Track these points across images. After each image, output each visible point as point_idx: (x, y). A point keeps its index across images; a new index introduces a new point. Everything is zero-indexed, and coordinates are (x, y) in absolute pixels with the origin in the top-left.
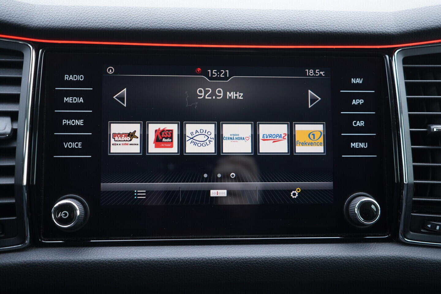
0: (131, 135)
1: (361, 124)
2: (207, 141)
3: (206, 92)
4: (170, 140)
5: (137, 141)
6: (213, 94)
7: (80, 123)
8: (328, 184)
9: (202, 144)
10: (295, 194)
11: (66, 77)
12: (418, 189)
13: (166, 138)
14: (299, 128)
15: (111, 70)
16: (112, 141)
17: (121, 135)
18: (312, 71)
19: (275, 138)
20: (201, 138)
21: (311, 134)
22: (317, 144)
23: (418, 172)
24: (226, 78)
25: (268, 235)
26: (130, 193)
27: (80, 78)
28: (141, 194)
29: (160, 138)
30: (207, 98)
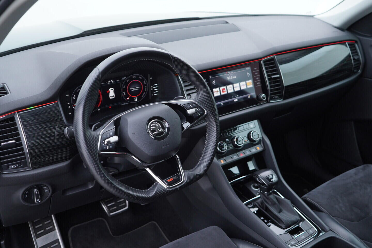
0: (218, 91)
1: (258, 78)
5: (219, 92)
6: (230, 78)
8: (254, 93)
9: (231, 90)
10: (249, 97)
12: (271, 90)
13: (224, 90)
14: (247, 82)
15: (210, 77)
17: (215, 92)
18: (247, 68)
19: (243, 85)
20: (230, 89)
21: (250, 83)
22: (250, 85)
23: (271, 87)
24: (232, 74)
25: (241, 109)
26: (220, 104)
28: (222, 104)
30: (230, 79)
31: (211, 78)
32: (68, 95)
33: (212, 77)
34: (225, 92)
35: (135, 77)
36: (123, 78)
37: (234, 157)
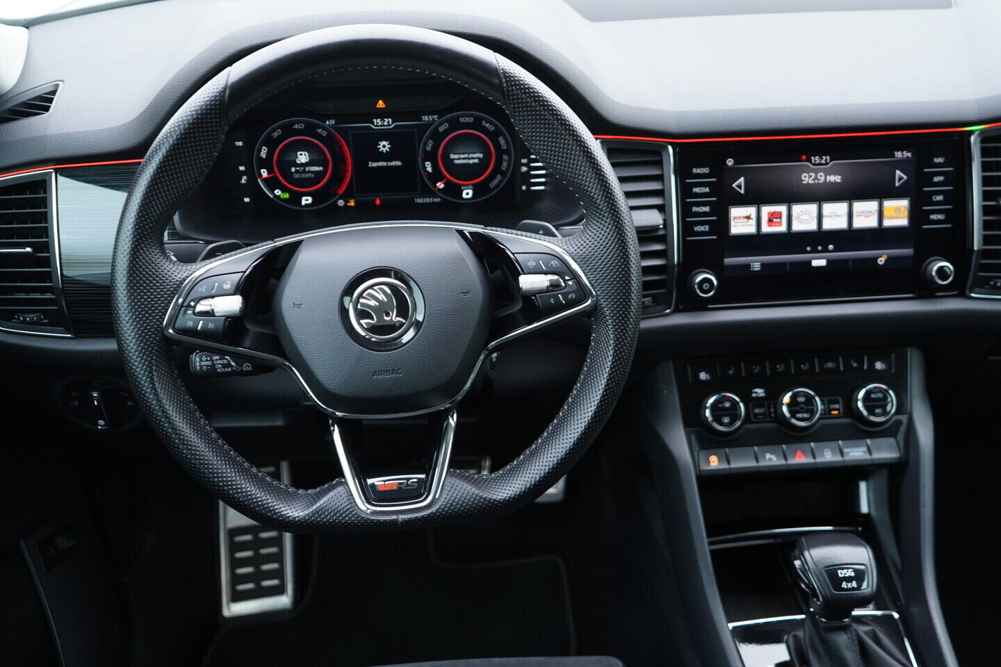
0: (748, 218)
1: (940, 198)
2: (810, 220)
3: (810, 176)
4: (778, 220)
5: (753, 222)
6: (816, 178)
7: (707, 209)
8: (908, 252)
9: (807, 222)
10: (881, 261)
11: (695, 171)
12: (984, 254)
13: (777, 218)
14: (888, 204)
15: (730, 162)
16: (733, 223)
17: (740, 218)
18: (900, 153)
19: (866, 214)
20: (805, 217)
21: (898, 209)
22: (901, 218)
23: (986, 240)
24: (827, 164)
26: (748, 266)
27: (706, 170)
28: (756, 267)
29: (771, 218)
30: (811, 182)
31: (730, 168)
32: (240, 144)
33: (735, 164)
34: (780, 224)
35: (470, 120)
36: (426, 118)
37: (768, 456)
